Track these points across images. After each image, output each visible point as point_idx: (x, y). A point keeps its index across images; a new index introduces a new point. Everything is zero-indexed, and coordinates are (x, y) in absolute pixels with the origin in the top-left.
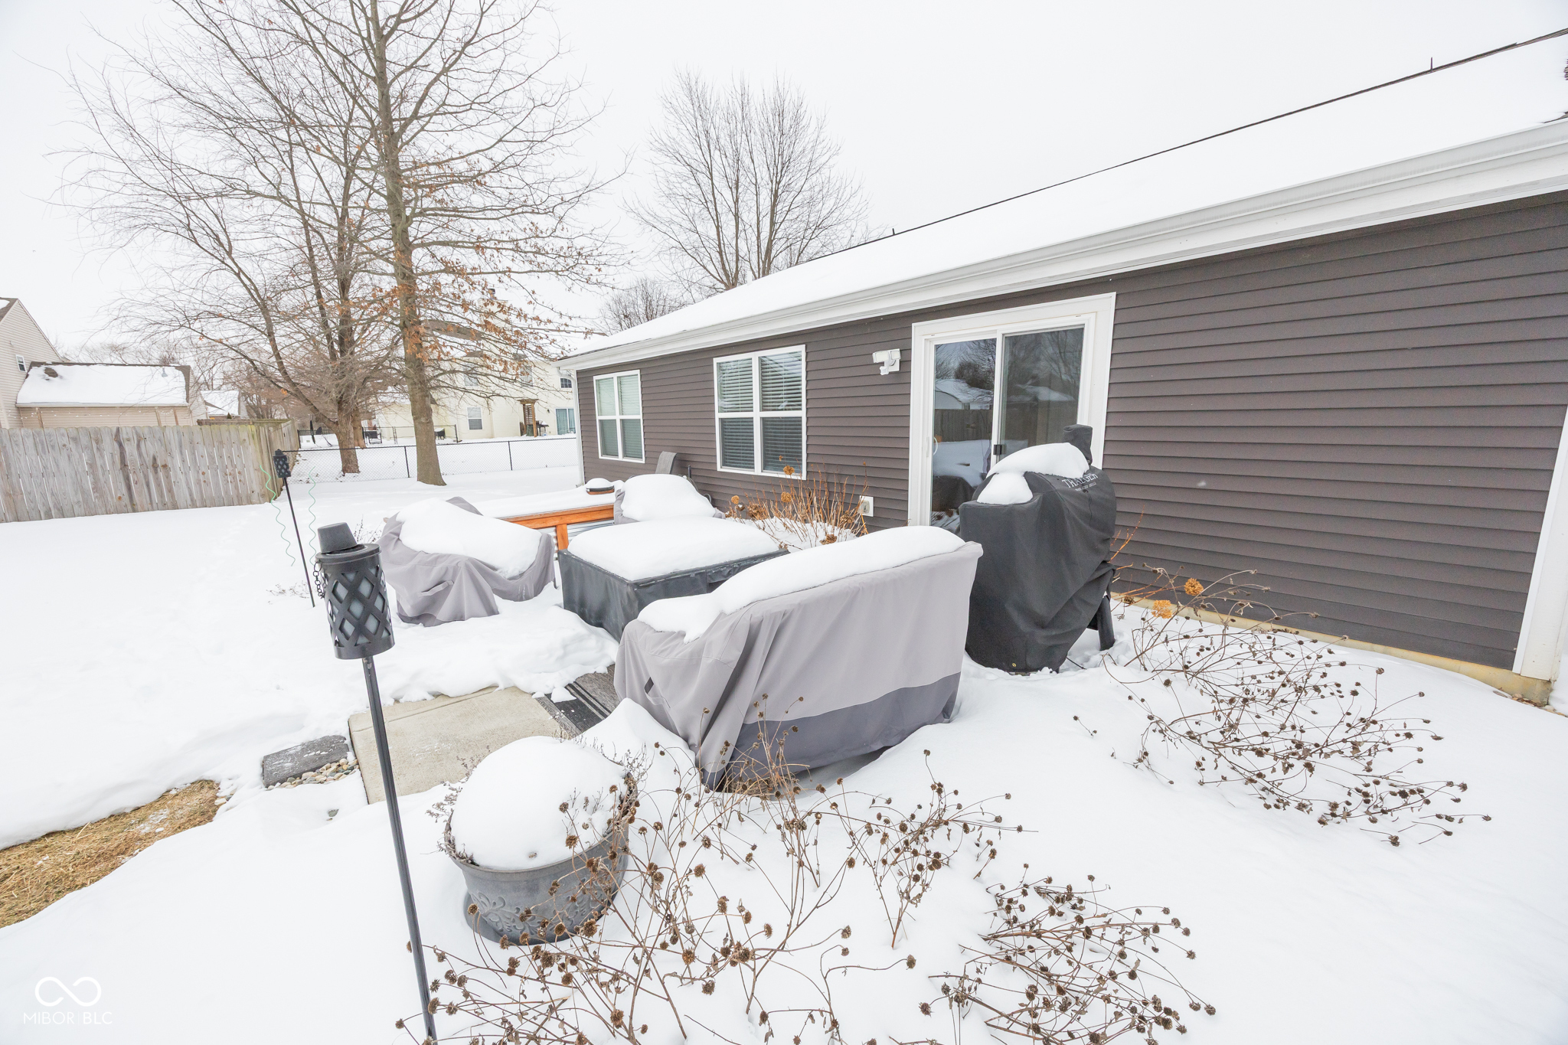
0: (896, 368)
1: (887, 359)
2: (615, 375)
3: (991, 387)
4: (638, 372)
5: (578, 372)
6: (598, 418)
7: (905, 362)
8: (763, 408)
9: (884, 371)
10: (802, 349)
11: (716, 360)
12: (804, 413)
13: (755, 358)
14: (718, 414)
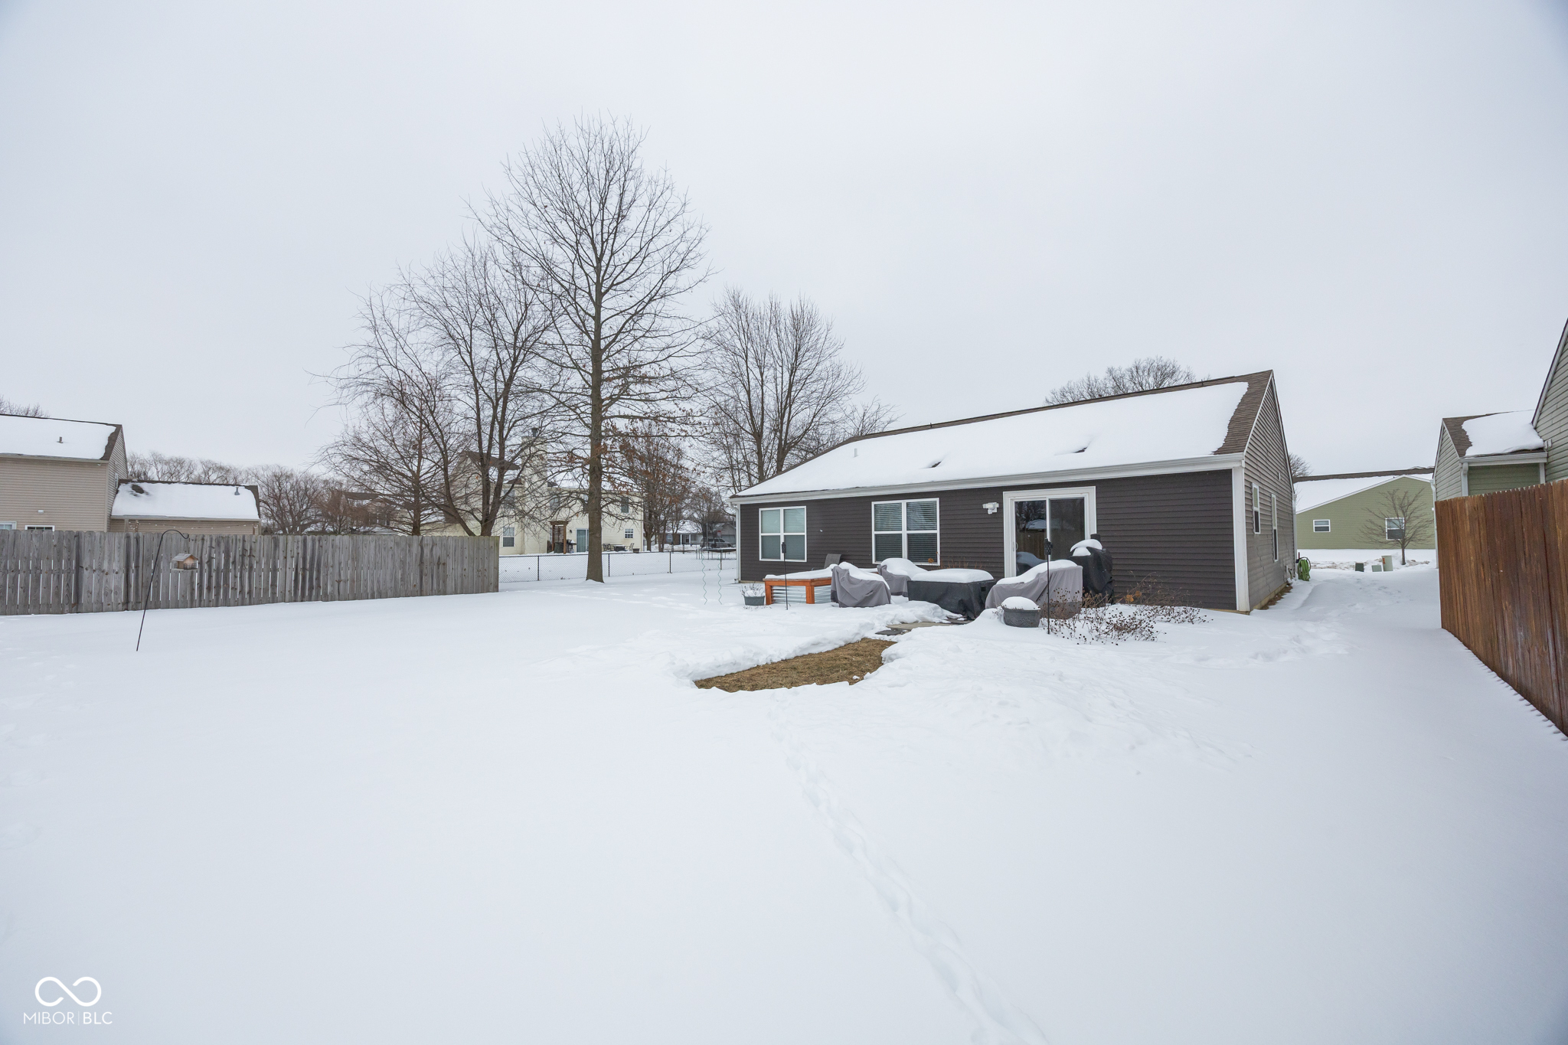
0: (996, 511)
1: (991, 507)
2: (782, 509)
3: (1045, 519)
4: (805, 507)
5: (741, 505)
6: (761, 534)
7: (1000, 509)
8: (908, 529)
9: (990, 512)
10: (937, 500)
11: (873, 503)
12: (938, 532)
13: (904, 503)
14: (874, 533)
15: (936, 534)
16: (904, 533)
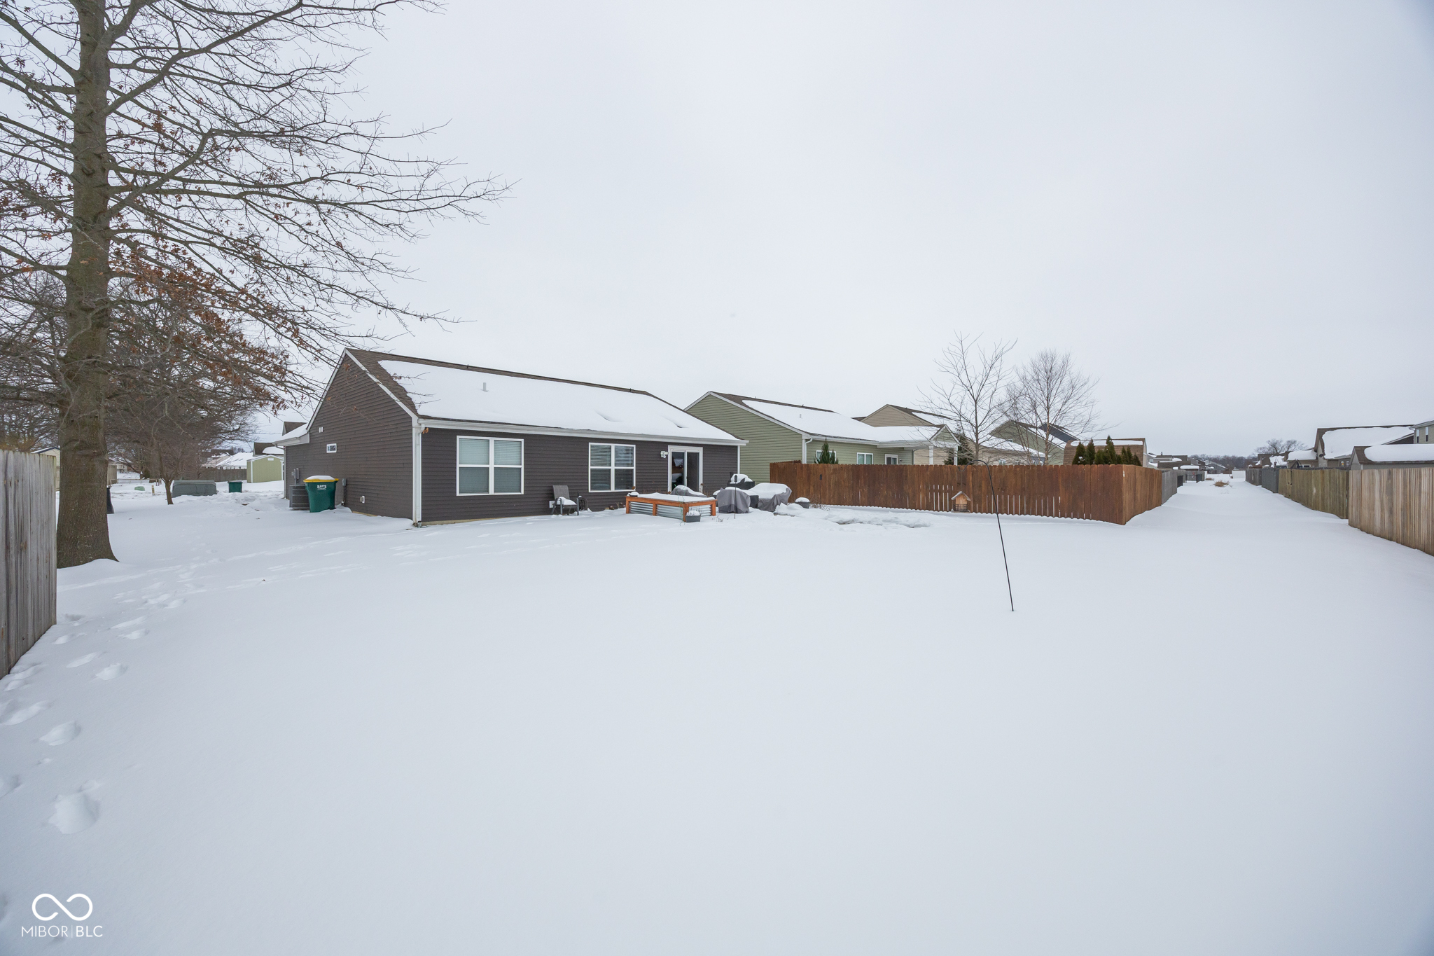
0: (665, 456)
1: (663, 454)
2: (492, 440)
3: (684, 463)
4: (522, 440)
6: (458, 465)
7: (667, 456)
8: (615, 465)
10: (634, 446)
11: (590, 444)
12: (634, 468)
13: (613, 446)
14: (590, 467)
15: (632, 470)
16: (613, 468)
